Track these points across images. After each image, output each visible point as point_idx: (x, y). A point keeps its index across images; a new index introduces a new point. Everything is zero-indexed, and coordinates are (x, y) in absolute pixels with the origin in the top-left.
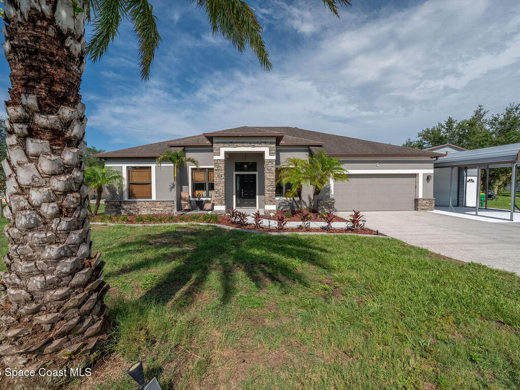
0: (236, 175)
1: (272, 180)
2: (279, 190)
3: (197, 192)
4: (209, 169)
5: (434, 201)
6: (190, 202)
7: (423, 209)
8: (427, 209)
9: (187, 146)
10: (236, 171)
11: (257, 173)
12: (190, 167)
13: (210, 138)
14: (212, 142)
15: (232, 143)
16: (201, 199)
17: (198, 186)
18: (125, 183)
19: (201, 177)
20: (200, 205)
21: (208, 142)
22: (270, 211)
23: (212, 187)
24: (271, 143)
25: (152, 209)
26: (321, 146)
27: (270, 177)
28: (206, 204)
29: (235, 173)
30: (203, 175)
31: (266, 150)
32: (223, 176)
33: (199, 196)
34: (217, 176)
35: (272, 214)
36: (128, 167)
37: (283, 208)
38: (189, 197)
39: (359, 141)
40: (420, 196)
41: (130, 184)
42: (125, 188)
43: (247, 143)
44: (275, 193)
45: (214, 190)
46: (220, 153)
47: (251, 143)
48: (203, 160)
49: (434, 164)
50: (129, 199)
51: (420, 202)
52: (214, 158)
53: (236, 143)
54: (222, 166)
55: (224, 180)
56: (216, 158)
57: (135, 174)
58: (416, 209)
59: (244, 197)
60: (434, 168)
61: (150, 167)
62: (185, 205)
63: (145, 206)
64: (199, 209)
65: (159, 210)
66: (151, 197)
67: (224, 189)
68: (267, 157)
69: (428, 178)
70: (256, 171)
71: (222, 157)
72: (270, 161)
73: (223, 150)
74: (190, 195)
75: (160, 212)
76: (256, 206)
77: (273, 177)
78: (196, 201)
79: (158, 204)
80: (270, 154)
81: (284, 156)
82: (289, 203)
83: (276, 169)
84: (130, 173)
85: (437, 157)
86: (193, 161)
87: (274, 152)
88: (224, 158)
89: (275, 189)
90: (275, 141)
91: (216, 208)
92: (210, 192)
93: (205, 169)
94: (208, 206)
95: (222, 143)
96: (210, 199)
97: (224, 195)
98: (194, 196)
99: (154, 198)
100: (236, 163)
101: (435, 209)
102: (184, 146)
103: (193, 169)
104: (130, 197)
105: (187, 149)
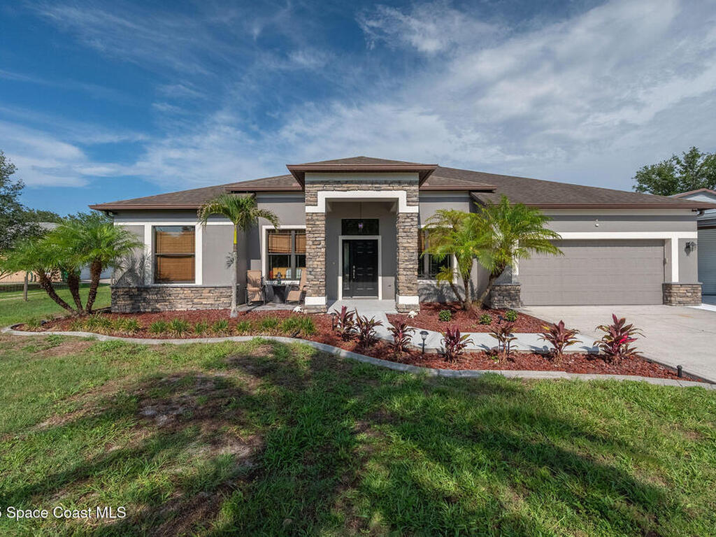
0: (344, 241)
1: (412, 251)
3: (276, 271)
4: (296, 231)
5: (700, 289)
6: (263, 288)
7: (680, 303)
8: (688, 303)
9: (259, 193)
10: (342, 235)
11: (379, 238)
12: (264, 228)
13: (300, 174)
14: (302, 182)
15: (339, 182)
16: (282, 282)
17: (278, 260)
18: (148, 251)
19: (282, 245)
20: (280, 293)
21: (296, 185)
22: (409, 307)
23: (301, 261)
24: (411, 183)
25: (195, 300)
26: (490, 191)
27: (408, 245)
28: (291, 293)
29: (341, 238)
30: (286, 240)
31: (400, 195)
32: (323, 243)
33: (279, 278)
34: (311, 243)
35: (413, 313)
36: (154, 227)
37: (424, 300)
38: (262, 278)
39: (551, 183)
40: (675, 279)
41: (157, 256)
42: (149, 267)
43: (366, 183)
44: (416, 273)
45: (304, 266)
46: (317, 202)
47: (375, 184)
48: (286, 215)
49: (698, 221)
50: (155, 283)
51: (674, 290)
52: (307, 211)
53: (347, 182)
54: (321, 224)
55: (323, 250)
56: (309, 209)
58: (666, 302)
59: (357, 280)
60: (699, 228)
61: (194, 227)
62: (255, 292)
63: (183, 296)
64: (278, 300)
65: (208, 302)
66: (193, 280)
67: (323, 267)
68: (403, 208)
69: (688, 247)
70: (378, 235)
71: (321, 208)
72: (408, 216)
73: (322, 196)
74: (264, 275)
75: (209, 307)
76: (378, 295)
77: (414, 244)
78: (274, 287)
79: (205, 293)
80: (409, 203)
82: (436, 290)
83: (419, 230)
84: (159, 237)
85: (701, 210)
86: (269, 216)
87: (415, 199)
88: (324, 212)
89: (417, 267)
90: (418, 179)
91: (310, 301)
92: (299, 271)
93: (290, 230)
94: (294, 296)
95: (322, 182)
96: (297, 282)
97: (324, 277)
98: (270, 277)
99: (199, 281)
101: (704, 301)
102: (255, 192)
103: (268, 231)
104: (157, 280)
105: (258, 196)
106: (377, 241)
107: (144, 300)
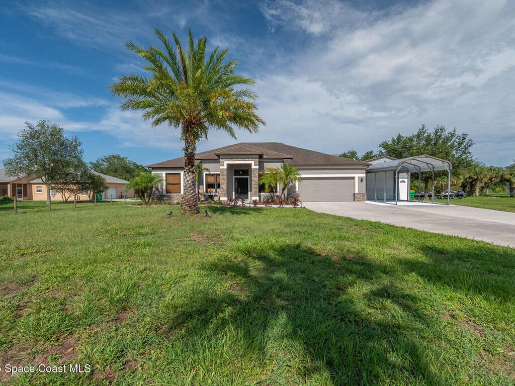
0: (235, 178)
1: (256, 181)
2: (261, 188)
3: (209, 190)
4: (217, 174)
5: (366, 195)
6: (205, 196)
7: (358, 200)
8: (361, 201)
10: (235, 175)
11: (248, 177)
12: (205, 173)
13: (218, 155)
14: (219, 157)
15: (231, 158)
16: (212, 194)
17: (210, 186)
18: (164, 183)
19: (212, 180)
20: (211, 197)
21: (216, 157)
23: (219, 186)
24: (256, 158)
26: (291, 159)
27: (255, 179)
28: (215, 197)
29: (234, 177)
30: (213, 178)
31: (252, 162)
32: (226, 179)
33: (211, 192)
34: (222, 179)
36: (166, 173)
40: (357, 192)
41: (167, 184)
42: (164, 187)
44: (258, 190)
45: (220, 188)
46: (224, 165)
47: (244, 159)
48: (213, 169)
49: (366, 170)
50: (166, 194)
51: (356, 196)
53: (234, 158)
54: (225, 172)
55: (226, 181)
56: (221, 167)
57: (170, 177)
58: (354, 200)
59: (240, 193)
60: (366, 173)
61: (180, 173)
62: (202, 197)
63: (176, 198)
64: (210, 200)
66: (180, 192)
67: (226, 187)
68: (253, 167)
69: (362, 180)
70: (248, 175)
71: (225, 167)
72: (255, 169)
73: (226, 163)
74: (205, 191)
76: (248, 199)
77: (257, 179)
78: (209, 195)
80: (255, 165)
81: (267, 165)
83: (259, 174)
84: (167, 177)
85: (368, 166)
86: (207, 170)
87: (257, 163)
89: (258, 187)
90: (258, 157)
91: (222, 199)
92: (218, 190)
93: (214, 174)
94: (216, 199)
95: (225, 158)
96: (217, 194)
97: (226, 190)
98: (207, 192)
99: (182, 193)
100: (235, 171)
101: (367, 200)
102: (201, 160)
103: (206, 174)
104: (167, 192)
105: (202, 161)
106: (247, 178)
107: (163, 200)
